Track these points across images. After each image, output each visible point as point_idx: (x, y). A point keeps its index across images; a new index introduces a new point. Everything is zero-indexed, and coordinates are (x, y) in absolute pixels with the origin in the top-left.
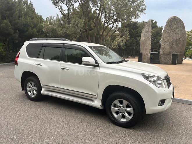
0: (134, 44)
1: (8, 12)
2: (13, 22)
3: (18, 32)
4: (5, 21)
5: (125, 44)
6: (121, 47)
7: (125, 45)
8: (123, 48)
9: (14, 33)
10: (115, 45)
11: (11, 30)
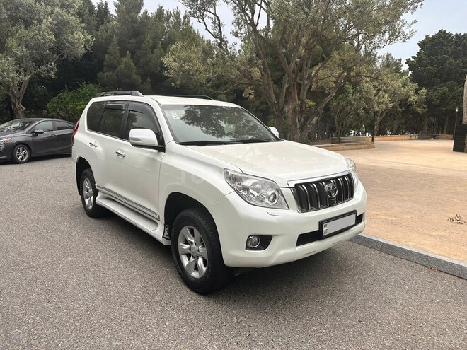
0: (454, 98)
1: (133, 41)
2: (142, 60)
3: (149, 79)
4: (124, 59)
5: (426, 98)
6: (413, 107)
7: (425, 103)
8: (420, 110)
9: (142, 83)
10: (382, 103)
11: (136, 76)
